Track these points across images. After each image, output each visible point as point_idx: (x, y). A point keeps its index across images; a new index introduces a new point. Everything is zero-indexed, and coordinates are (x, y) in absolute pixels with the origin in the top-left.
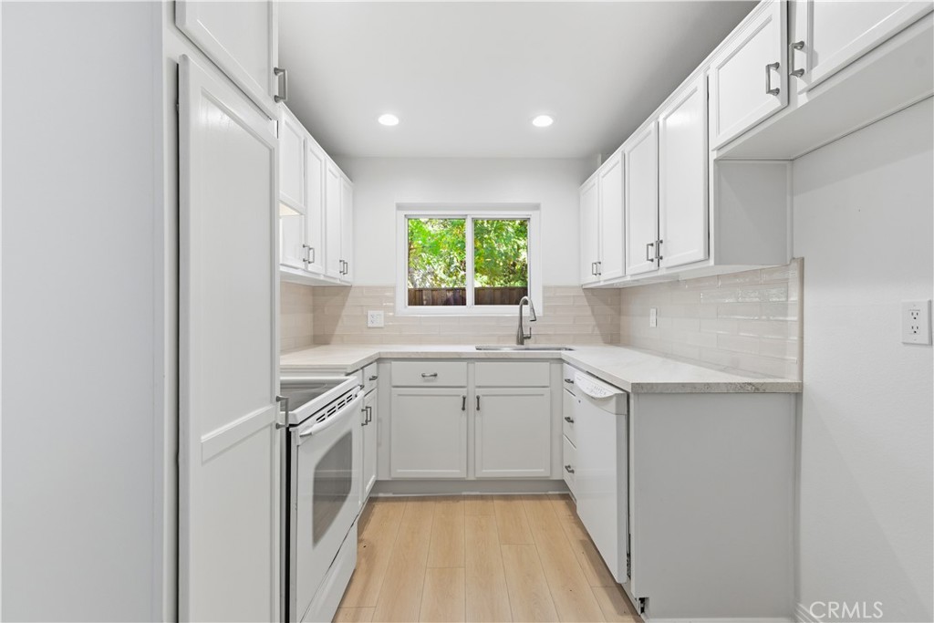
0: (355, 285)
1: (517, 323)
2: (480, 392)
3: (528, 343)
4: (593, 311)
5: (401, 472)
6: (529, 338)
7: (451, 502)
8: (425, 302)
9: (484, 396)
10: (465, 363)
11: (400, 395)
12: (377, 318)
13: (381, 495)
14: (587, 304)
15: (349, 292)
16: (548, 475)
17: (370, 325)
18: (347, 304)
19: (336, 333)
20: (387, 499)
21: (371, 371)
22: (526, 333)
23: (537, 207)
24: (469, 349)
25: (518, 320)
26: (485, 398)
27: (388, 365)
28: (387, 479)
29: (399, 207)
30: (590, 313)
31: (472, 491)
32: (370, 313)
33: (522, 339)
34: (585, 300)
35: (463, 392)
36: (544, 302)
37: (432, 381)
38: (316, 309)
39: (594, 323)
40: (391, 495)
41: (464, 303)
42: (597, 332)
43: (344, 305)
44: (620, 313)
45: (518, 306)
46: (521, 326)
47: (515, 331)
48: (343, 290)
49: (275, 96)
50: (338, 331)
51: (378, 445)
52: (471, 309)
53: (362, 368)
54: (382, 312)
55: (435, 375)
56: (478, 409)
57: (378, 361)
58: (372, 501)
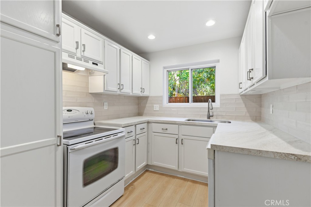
0: (150, 96)
1: (207, 110)
2: (183, 137)
3: (211, 119)
4: (246, 105)
5: (155, 163)
6: (213, 116)
7: (171, 178)
8: (181, 102)
9: (184, 139)
11: (155, 135)
12: (156, 107)
13: (150, 170)
14: (242, 102)
15: (148, 99)
17: (154, 110)
18: (148, 103)
19: (144, 112)
20: (151, 172)
21: (144, 125)
22: (211, 114)
23: (218, 61)
25: (207, 108)
26: (185, 140)
27: (151, 124)
28: (151, 164)
29: (164, 68)
30: (244, 106)
31: (181, 176)
32: (155, 105)
33: (209, 117)
34: (242, 100)
35: (177, 137)
36: (220, 101)
37: (165, 131)
38: (139, 104)
39: (246, 111)
40: (153, 170)
41: (188, 102)
42: (248, 115)
43: (147, 103)
44: (261, 106)
45: (208, 103)
46: (209, 111)
47: (206, 113)
48: (146, 98)
49: (57, 34)
52: (191, 104)
54: (158, 105)
55: (167, 129)
56: (182, 144)
57: (148, 122)
58: (147, 171)
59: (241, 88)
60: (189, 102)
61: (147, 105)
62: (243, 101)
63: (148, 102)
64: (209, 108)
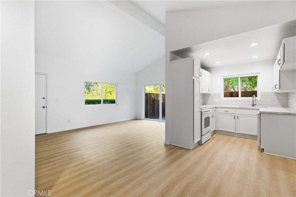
0: (212, 93)
1: (252, 101)
2: (238, 115)
4: (278, 99)
6: (256, 105)
10: (235, 109)
11: (220, 115)
12: (216, 100)
16: (257, 135)
20: (218, 134)
21: (214, 109)
22: (255, 104)
23: (259, 73)
24: (238, 107)
26: (240, 116)
27: (218, 109)
28: (218, 130)
30: (277, 99)
31: (237, 136)
32: (215, 99)
33: (253, 105)
35: (234, 115)
36: (261, 96)
38: (203, 98)
39: (278, 102)
44: (288, 99)
45: (253, 97)
46: (253, 102)
47: (252, 103)
50: (208, 103)
51: (216, 123)
52: (240, 98)
53: (212, 108)
54: (217, 99)
55: (228, 111)
56: (238, 119)
57: (216, 108)
58: (214, 134)
59: (277, 88)
60: (238, 97)
61: (209, 99)
62: (276, 96)
63: (210, 96)
64: (253, 100)
